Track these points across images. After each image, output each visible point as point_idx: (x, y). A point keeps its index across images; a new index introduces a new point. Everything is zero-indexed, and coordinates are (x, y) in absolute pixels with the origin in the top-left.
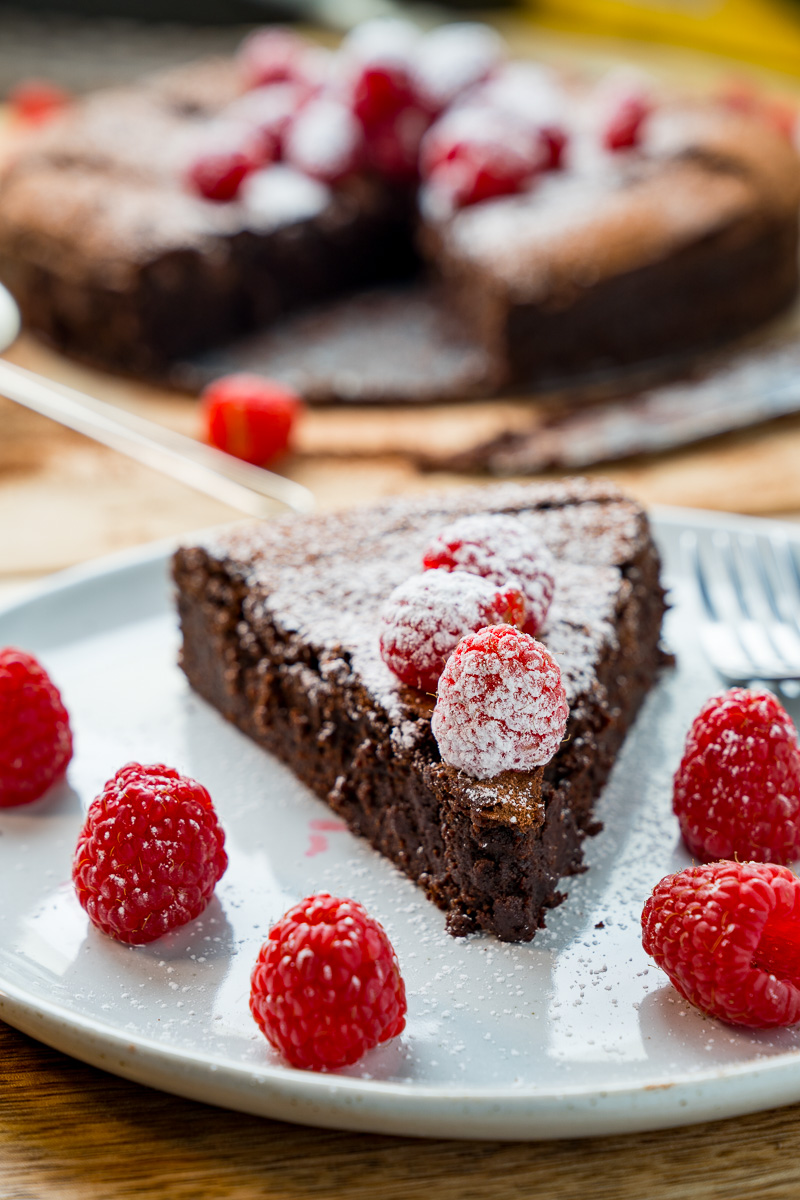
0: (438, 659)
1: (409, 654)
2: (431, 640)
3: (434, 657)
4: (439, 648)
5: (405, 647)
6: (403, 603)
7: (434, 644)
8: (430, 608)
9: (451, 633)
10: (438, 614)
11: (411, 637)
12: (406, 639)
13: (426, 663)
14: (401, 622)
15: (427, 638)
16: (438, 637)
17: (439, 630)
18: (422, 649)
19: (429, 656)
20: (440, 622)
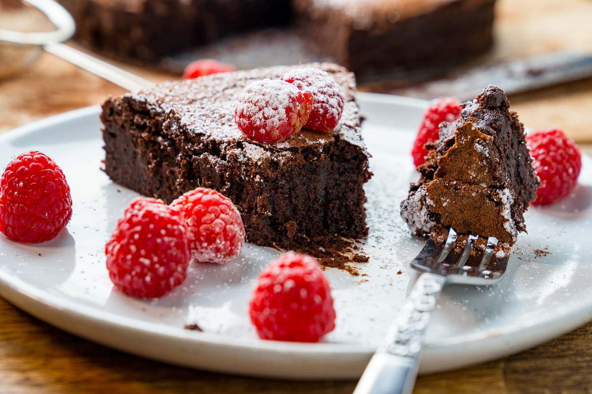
0: (265, 122)
1: (250, 117)
2: (262, 111)
3: (263, 120)
4: (266, 116)
5: (248, 114)
6: (249, 91)
7: (263, 114)
8: (263, 95)
9: (273, 109)
10: (267, 98)
11: (252, 108)
12: (249, 109)
13: (258, 123)
14: (247, 101)
15: (260, 110)
16: (266, 110)
17: (267, 106)
18: (257, 115)
19: (260, 120)
20: (268, 102)
